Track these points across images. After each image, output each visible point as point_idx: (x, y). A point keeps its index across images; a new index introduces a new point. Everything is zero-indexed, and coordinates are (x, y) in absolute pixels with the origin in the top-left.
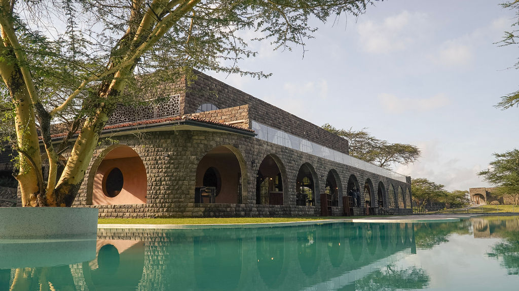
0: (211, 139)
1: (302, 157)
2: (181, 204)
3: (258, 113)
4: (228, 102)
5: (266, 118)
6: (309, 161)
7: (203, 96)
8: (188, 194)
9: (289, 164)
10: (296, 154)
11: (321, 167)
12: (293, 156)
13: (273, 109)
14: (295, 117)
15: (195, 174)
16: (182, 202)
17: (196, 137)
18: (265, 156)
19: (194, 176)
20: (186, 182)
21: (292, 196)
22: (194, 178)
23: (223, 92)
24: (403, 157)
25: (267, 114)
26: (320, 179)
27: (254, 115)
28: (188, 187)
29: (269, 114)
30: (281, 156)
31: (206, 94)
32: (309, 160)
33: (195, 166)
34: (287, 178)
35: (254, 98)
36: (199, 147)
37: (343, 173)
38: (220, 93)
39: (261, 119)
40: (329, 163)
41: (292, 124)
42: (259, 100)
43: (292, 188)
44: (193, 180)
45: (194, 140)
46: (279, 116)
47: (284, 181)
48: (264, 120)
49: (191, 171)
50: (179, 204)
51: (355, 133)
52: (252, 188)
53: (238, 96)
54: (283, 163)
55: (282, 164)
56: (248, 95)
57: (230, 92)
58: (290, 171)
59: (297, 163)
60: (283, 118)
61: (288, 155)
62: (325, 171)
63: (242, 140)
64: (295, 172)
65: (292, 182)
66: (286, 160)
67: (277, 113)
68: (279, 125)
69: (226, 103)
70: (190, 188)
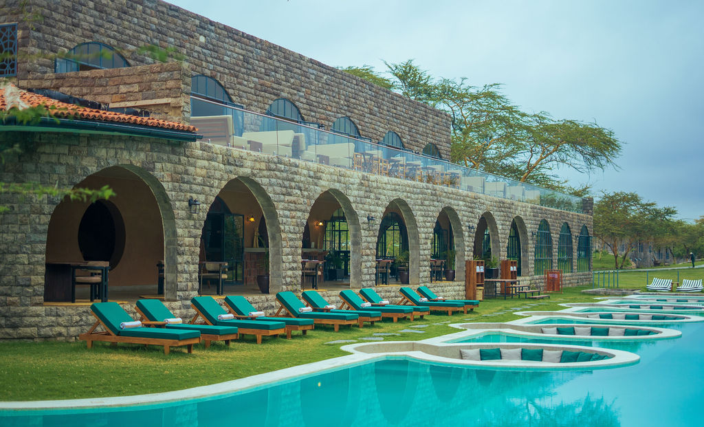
0: (85, 153)
1: (320, 178)
2: (13, 309)
3: (222, 60)
4: (143, 37)
5: (243, 70)
6: (337, 186)
7: (76, 25)
8: (28, 286)
9: (287, 198)
10: (305, 172)
11: (368, 197)
12: (297, 177)
13: (262, 49)
14: (319, 64)
15: (44, 237)
16: (13, 303)
17: (48, 149)
18: (224, 183)
19: (41, 242)
20: (23, 258)
21: (290, 273)
22: (43, 247)
23: (132, 12)
24: (581, 152)
25: (246, 60)
26: (365, 226)
27: (211, 66)
28: (27, 268)
29: (251, 60)
30: (265, 181)
31: (85, 20)
32: (339, 182)
33: (46, 219)
34: (279, 231)
35: (212, 23)
36: (55, 172)
37: (422, 204)
38: (123, 15)
39: (231, 75)
40: (389, 187)
41: (311, 83)
42: (225, 28)
43: (293, 254)
44: (40, 253)
45: (42, 156)
46: (277, 64)
47: (274, 238)
48: (237, 77)
49: (35, 231)
50: (6, 308)
51: (471, 91)
52: (188, 262)
53: (170, 18)
54: (271, 195)
55: (268, 199)
56: (197, 17)
57: (149, 11)
58: (287, 213)
59: (306, 193)
60: (288, 70)
61: (285, 175)
62: (378, 205)
63: (165, 152)
64: (299, 214)
65: (291, 240)
66: (278, 189)
67: (271, 58)
68: (275, 86)
69: (138, 39)
70: (32, 272)
